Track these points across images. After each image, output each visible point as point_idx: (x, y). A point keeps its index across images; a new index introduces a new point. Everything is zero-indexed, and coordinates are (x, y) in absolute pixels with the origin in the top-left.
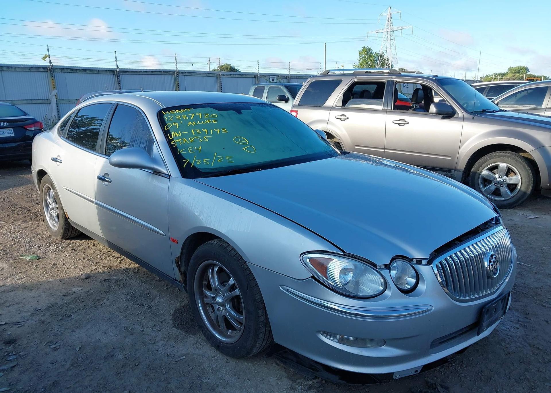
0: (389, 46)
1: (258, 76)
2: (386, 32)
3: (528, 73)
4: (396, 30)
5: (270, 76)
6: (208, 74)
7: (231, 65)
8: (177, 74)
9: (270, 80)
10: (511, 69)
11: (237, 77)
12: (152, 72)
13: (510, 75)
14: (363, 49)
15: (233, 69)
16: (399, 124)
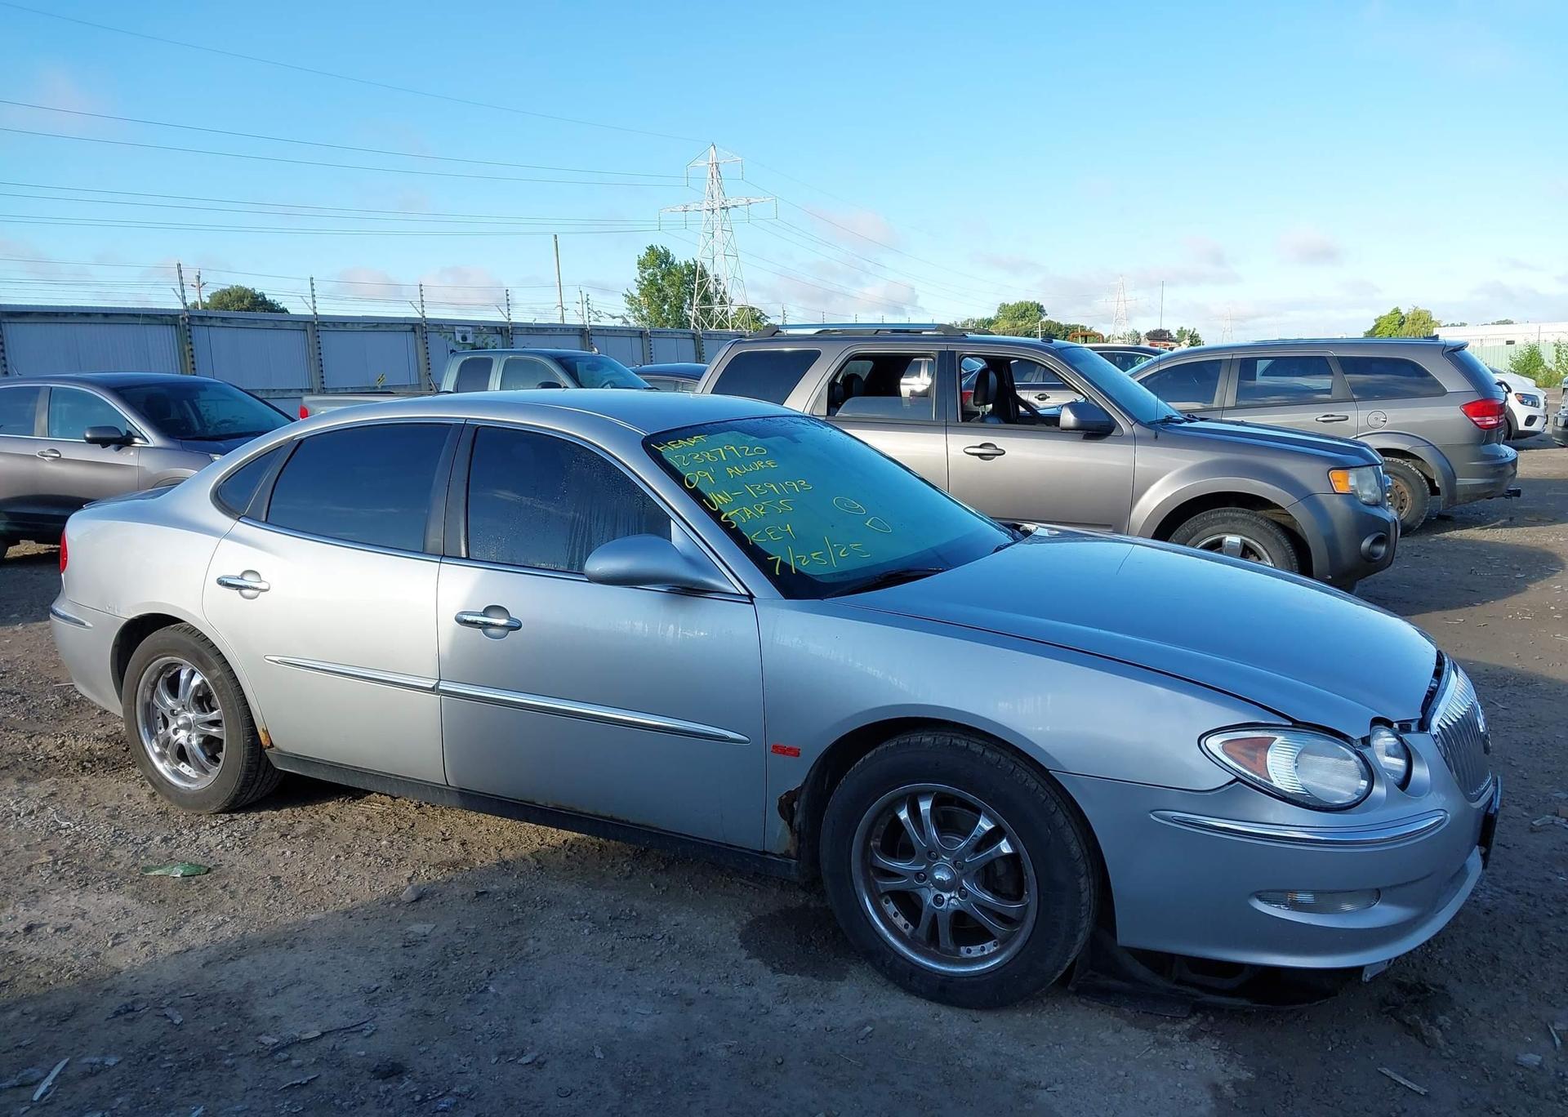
0: (718, 248)
1: (422, 327)
2: (708, 210)
3: (1045, 319)
4: (735, 206)
5: (457, 328)
6: (277, 323)
7: (253, 289)
8: (188, 324)
9: (455, 338)
10: (1004, 308)
11: (365, 329)
12: (106, 315)
13: (1005, 325)
14: (648, 251)
15: (260, 303)
16: (980, 455)
